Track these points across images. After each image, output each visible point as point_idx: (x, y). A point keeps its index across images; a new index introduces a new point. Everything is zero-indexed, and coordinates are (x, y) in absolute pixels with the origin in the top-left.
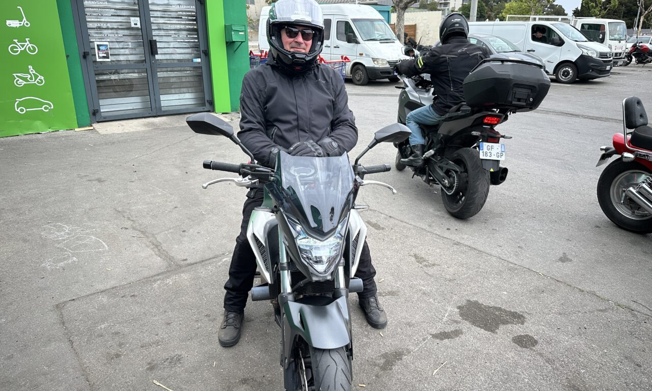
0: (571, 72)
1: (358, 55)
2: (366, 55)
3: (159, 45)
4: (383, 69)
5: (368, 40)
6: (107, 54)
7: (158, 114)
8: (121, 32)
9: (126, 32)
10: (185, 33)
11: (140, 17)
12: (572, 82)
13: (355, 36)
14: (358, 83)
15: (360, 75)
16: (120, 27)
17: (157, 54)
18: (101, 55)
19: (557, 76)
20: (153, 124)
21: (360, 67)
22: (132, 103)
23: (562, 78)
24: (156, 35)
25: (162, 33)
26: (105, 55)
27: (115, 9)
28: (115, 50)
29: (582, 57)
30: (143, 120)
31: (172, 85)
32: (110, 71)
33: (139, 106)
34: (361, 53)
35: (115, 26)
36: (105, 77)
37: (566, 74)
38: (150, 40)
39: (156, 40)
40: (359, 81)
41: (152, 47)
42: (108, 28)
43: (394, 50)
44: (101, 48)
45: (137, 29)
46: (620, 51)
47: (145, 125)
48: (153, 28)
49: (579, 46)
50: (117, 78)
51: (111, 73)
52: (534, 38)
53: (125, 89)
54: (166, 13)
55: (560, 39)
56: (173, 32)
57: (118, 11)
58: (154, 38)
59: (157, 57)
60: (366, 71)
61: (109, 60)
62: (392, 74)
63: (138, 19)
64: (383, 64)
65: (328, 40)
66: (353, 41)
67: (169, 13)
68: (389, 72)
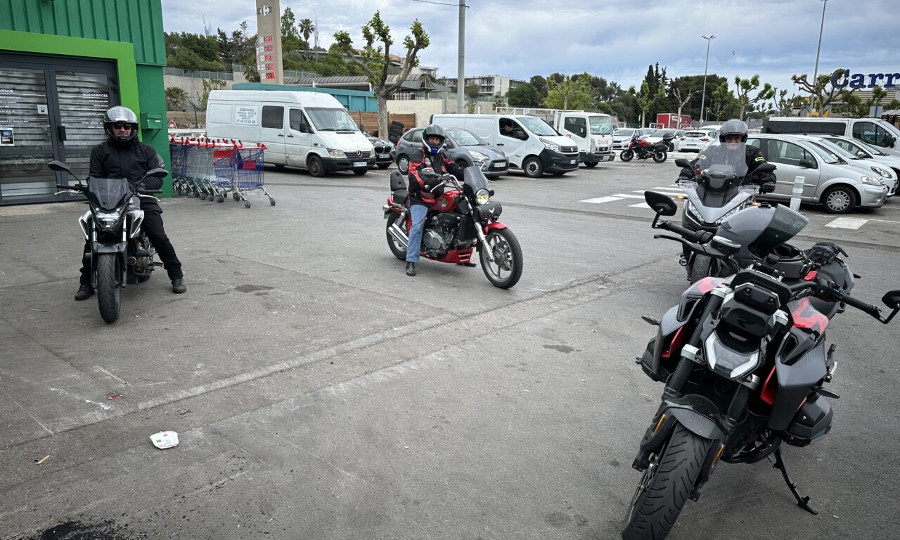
0: (537, 166)
1: (313, 145)
2: (321, 145)
3: (67, 131)
4: (339, 160)
5: (323, 130)
6: (11, 139)
7: (66, 199)
8: (27, 119)
9: (34, 119)
10: (98, 120)
11: (47, 104)
12: (540, 176)
13: (308, 125)
14: (314, 174)
15: (316, 166)
16: (26, 114)
17: (66, 140)
18: (4, 140)
19: (525, 170)
20: (58, 208)
21: (316, 158)
22: (36, 188)
23: (529, 172)
24: (65, 122)
25: (71, 119)
26: (9, 140)
27: (21, 96)
28: (19, 136)
29: (545, 151)
30: (49, 205)
31: (81, 171)
32: (14, 156)
33: (44, 191)
34: (316, 143)
35: (20, 112)
36: (8, 162)
37: (533, 168)
38: (58, 127)
39: (64, 127)
40: (315, 172)
41: (60, 134)
42: (13, 115)
43: (353, 141)
44: (5, 133)
45: (45, 115)
46: (605, 145)
47: (49, 209)
48: (62, 115)
49: (541, 140)
50: (20, 163)
51: (14, 158)
52: (503, 132)
53: (30, 173)
54: (76, 101)
55: (525, 133)
56: (84, 119)
57: (25, 99)
58: (63, 125)
59: (66, 143)
60: (322, 162)
61: (13, 145)
62: (351, 166)
63: (45, 106)
64: (339, 155)
65: (282, 128)
66: (307, 130)
67: (80, 101)
68: (348, 164)
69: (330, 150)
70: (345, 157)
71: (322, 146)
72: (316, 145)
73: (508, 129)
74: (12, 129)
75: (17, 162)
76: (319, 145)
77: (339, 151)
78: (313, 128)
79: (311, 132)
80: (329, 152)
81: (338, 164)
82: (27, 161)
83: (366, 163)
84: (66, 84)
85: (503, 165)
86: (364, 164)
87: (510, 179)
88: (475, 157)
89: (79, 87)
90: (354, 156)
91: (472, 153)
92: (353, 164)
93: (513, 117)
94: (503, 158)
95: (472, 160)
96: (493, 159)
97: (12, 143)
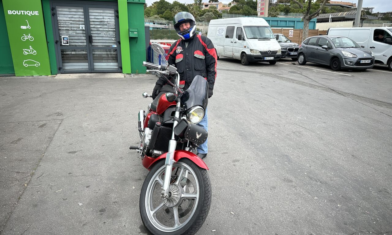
4: (256, 56)
5: (250, 39)
7: (92, 72)
9: (79, 32)
13: (244, 36)
15: (244, 59)
17: (93, 42)
18: (64, 42)
21: (244, 54)
24: (94, 33)
25: (97, 32)
26: (66, 42)
31: (103, 58)
35: (75, 29)
38: (90, 36)
39: (92, 36)
41: (90, 39)
43: (268, 45)
44: (65, 39)
45: (83, 30)
48: (92, 30)
51: (71, 51)
52: (376, 39)
59: (93, 44)
60: (247, 57)
61: (68, 45)
62: (263, 59)
63: (84, 25)
64: (256, 53)
65: (232, 38)
66: (242, 39)
67: (103, 23)
68: (261, 58)
69: (251, 50)
70: (260, 54)
71: (248, 48)
72: (245, 47)
73: (380, 37)
74: (68, 37)
75: (73, 53)
76: (246, 47)
77: (256, 50)
78: (246, 38)
79: (244, 40)
80: (251, 51)
81: (255, 58)
82: (77, 53)
83: (273, 57)
84: (97, 14)
85: (369, 61)
86: (272, 58)
87: (374, 72)
88: (346, 55)
89: (103, 16)
90: (265, 54)
91: (343, 52)
92: (264, 58)
93: (385, 28)
94: (370, 57)
95: (343, 58)
96: (359, 56)
97: (68, 44)
